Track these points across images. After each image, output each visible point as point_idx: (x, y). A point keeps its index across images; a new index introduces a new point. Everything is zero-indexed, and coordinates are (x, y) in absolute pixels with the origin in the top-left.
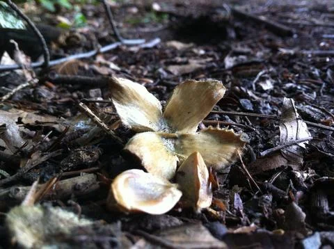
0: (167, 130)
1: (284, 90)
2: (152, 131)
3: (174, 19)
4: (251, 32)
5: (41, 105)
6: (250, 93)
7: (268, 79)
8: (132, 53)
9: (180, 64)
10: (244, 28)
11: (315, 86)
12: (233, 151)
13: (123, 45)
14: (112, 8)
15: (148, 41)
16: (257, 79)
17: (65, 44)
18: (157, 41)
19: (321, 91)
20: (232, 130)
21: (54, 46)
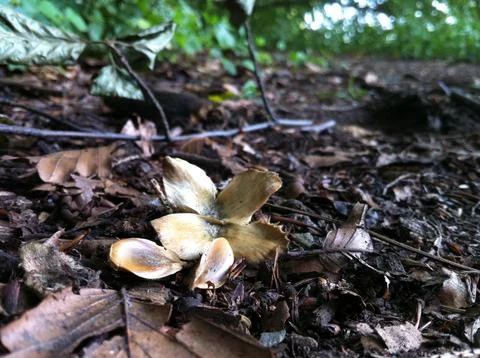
0: (215, 216)
1: (422, 201)
2: (196, 212)
5: (140, 180)
6: (366, 197)
7: (411, 184)
8: (284, 136)
9: (323, 154)
10: (454, 117)
11: (468, 202)
12: (272, 248)
13: (278, 124)
16: (393, 183)
17: (205, 118)
18: (331, 124)
19: (473, 209)
20: (281, 227)
21: (193, 120)
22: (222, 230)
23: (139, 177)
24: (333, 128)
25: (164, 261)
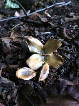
2: (38, 53)
9: (70, 17)
13: (56, 5)
15: (66, 3)
17: (36, 6)
20: (62, 56)
21: (33, 6)
22: (45, 57)
23: (21, 32)
24: (71, 3)
25: (31, 73)
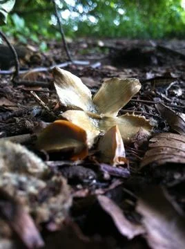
0: (94, 112)
2: (82, 110)
3: (113, 51)
4: (169, 61)
6: (163, 96)
7: (178, 88)
10: (164, 57)
13: (73, 64)
14: (69, 44)
16: (169, 87)
17: (29, 61)
18: (98, 64)
20: (144, 117)
21: (21, 62)
22: (101, 122)
24: (100, 66)
